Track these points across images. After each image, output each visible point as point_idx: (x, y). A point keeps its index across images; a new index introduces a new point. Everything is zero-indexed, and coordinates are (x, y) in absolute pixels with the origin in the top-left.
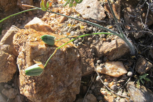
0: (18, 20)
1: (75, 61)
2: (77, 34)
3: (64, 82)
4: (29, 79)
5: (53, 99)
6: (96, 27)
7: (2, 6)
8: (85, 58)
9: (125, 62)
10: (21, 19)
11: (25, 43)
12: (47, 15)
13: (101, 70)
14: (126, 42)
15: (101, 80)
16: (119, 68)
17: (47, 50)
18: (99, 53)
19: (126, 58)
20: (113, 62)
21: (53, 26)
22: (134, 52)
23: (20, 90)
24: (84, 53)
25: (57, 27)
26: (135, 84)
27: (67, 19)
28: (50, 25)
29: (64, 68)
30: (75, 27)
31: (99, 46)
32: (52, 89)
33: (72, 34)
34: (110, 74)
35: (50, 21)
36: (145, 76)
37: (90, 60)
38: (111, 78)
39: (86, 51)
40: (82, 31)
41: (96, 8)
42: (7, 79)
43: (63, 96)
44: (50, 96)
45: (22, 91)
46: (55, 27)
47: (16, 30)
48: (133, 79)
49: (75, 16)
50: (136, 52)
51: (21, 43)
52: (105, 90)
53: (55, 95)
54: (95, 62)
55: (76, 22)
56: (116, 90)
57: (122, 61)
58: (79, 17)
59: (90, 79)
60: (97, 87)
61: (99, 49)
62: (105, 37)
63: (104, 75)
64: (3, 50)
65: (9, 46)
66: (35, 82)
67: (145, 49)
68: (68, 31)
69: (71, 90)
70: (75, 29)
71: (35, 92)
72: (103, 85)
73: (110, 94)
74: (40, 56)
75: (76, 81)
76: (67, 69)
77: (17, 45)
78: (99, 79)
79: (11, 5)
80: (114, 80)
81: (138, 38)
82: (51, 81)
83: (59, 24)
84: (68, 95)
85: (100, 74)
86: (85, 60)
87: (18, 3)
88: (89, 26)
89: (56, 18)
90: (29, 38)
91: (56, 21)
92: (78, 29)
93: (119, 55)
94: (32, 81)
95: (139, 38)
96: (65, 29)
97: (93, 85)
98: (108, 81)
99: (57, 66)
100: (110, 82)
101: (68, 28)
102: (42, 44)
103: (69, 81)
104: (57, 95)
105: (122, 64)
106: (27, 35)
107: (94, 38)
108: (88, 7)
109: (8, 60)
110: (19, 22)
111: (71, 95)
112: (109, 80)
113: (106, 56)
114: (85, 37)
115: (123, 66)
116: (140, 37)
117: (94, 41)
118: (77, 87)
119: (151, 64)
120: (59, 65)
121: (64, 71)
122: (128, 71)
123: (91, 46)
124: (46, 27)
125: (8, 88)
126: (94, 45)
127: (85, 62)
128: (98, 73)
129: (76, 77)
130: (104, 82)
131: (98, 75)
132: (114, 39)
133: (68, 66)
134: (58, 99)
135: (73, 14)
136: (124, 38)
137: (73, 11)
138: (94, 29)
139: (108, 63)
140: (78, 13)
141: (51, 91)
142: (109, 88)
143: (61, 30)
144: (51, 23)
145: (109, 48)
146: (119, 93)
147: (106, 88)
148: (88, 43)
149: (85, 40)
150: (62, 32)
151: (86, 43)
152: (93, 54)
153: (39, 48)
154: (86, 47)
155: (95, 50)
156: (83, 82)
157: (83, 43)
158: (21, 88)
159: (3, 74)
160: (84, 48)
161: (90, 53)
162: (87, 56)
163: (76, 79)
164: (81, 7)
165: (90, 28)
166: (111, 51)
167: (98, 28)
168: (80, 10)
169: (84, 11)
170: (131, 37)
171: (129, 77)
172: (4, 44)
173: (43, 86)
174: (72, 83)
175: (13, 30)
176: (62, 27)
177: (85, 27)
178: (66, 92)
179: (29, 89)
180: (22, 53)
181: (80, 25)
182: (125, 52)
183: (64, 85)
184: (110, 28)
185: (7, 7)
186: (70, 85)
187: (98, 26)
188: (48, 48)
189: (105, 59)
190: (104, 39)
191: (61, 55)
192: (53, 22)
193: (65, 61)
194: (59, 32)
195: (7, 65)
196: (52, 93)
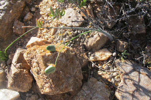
0: (17, 44)
1: (73, 57)
2: (68, 39)
3: (70, 74)
4: (46, 79)
5: (67, 88)
6: (79, 30)
7: (2, 37)
8: (79, 54)
9: (108, 47)
10: (20, 42)
11: (35, 56)
12: (40, 32)
13: (93, 59)
14: (104, 33)
15: (96, 66)
16: (105, 53)
17: (52, 55)
18: (88, 47)
19: (108, 45)
20: (100, 51)
21: (48, 39)
22: (112, 38)
23: (41, 91)
24: (77, 51)
25: (51, 39)
26: (120, 60)
27: (57, 31)
28: (45, 39)
29: (67, 64)
30: (65, 34)
31: (86, 42)
32: (63, 81)
33: (64, 40)
34: (101, 59)
35: (44, 37)
36: (125, 52)
37: (83, 55)
38: (102, 62)
39: (78, 49)
40: (71, 35)
41: (75, 16)
42: (28, 87)
43: (73, 84)
44: (64, 86)
45: (42, 91)
46: (50, 39)
47: (22, 51)
48: (118, 57)
49: (62, 27)
50: (114, 38)
51: (32, 57)
52: (101, 72)
53: (67, 84)
54: (87, 55)
55: (64, 31)
56: (109, 69)
57: (106, 47)
58: (65, 27)
59: (88, 68)
60: (95, 71)
61: (87, 44)
62: (88, 35)
63: (97, 62)
64: (18, 68)
65: (21, 64)
66: (51, 79)
67: (119, 34)
68: (61, 39)
69: (77, 77)
70: (65, 36)
71: (53, 86)
72: (98, 68)
73: (105, 73)
74: (49, 60)
75: (78, 70)
76: (69, 64)
77: (29, 60)
78: (95, 65)
79: (8, 34)
80: (105, 63)
81: (111, 27)
82: (61, 75)
83: (52, 37)
84: (76, 82)
85: (94, 62)
86: (79, 55)
87: (14, 30)
88: (74, 31)
89: (47, 33)
90: (38, 52)
91: (49, 35)
92: (67, 36)
93: (103, 44)
94: (49, 79)
95: (113, 28)
96: (58, 39)
97: (92, 71)
98: (101, 65)
99: (62, 64)
100: (103, 65)
101: (60, 37)
102: (48, 52)
103: (73, 72)
104: (68, 84)
105: (107, 49)
106: (35, 50)
107: (81, 38)
108: (69, 17)
109: (25, 74)
110: (19, 45)
111: (78, 81)
112: (102, 63)
113: (94, 47)
114: (74, 39)
115: (108, 51)
116: (113, 26)
117: (81, 40)
118: (81, 74)
119: (127, 43)
120: (63, 62)
121: (68, 66)
122: (113, 53)
123: (81, 44)
124: (44, 41)
125: (29, 96)
126: (82, 42)
127: (80, 57)
128: (92, 62)
129: (77, 67)
130: (98, 66)
131: (93, 63)
132: (95, 34)
133: (69, 62)
134: (70, 87)
135: (60, 26)
136: (101, 31)
137: (59, 23)
138: (79, 31)
139: (96, 52)
140: (63, 24)
141: (64, 82)
142: (103, 69)
143: (55, 40)
144: (45, 38)
145: (93, 41)
146: (111, 70)
147: (101, 70)
148: (78, 43)
149: (75, 42)
150: (56, 41)
151: (76, 43)
152: (84, 49)
153: (47, 55)
154: (77, 46)
155: (84, 47)
156: (84, 72)
157: (74, 44)
158: (41, 90)
159: (24, 85)
160: (76, 47)
161: (82, 50)
162: (80, 52)
163: (78, 69)
164: (64, 19)
165: (76, 32)
166: (96, 43)
167: (81, 30)
168: (64, 22)
169: (67, 21)
170: (106, 28)
171: (114, 57)
172: (17, 64)
173: (57, 80)
174: (76, 72)
175: (20, 52)
176: (55, 38)
177: (72, 32)
178: (74, 80)
179: (49, 85)
180: (36, 63)
181: (67, 32)
182: (106, 40)
183: (71, 75)
184: (90, 28)
185: (5, 36)
186: (75, 74)
187: (81, 29)
188: (53, 54)
189: (94, 50)
190: (88, 36)
191: (62, 56)
192: (46, 37)
193: (66, 59)
194: (54, 42)
195: (26, 77)
196: (65, 83)
